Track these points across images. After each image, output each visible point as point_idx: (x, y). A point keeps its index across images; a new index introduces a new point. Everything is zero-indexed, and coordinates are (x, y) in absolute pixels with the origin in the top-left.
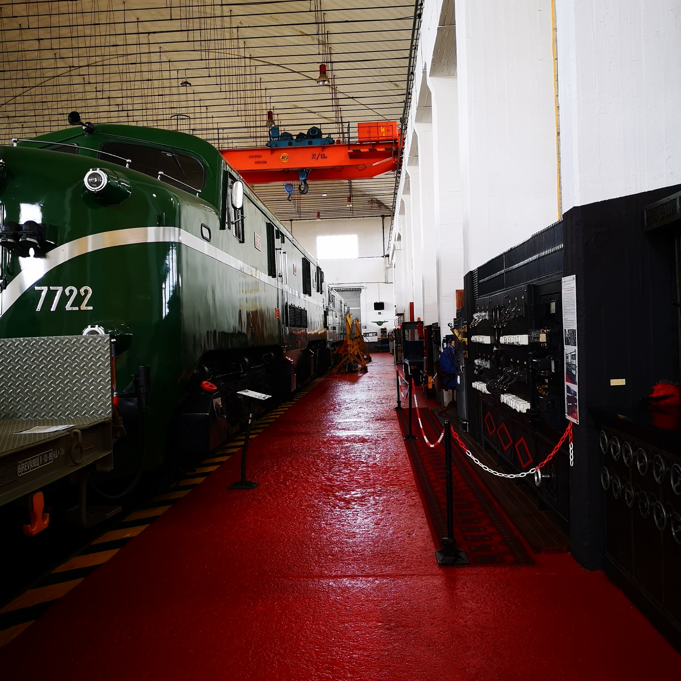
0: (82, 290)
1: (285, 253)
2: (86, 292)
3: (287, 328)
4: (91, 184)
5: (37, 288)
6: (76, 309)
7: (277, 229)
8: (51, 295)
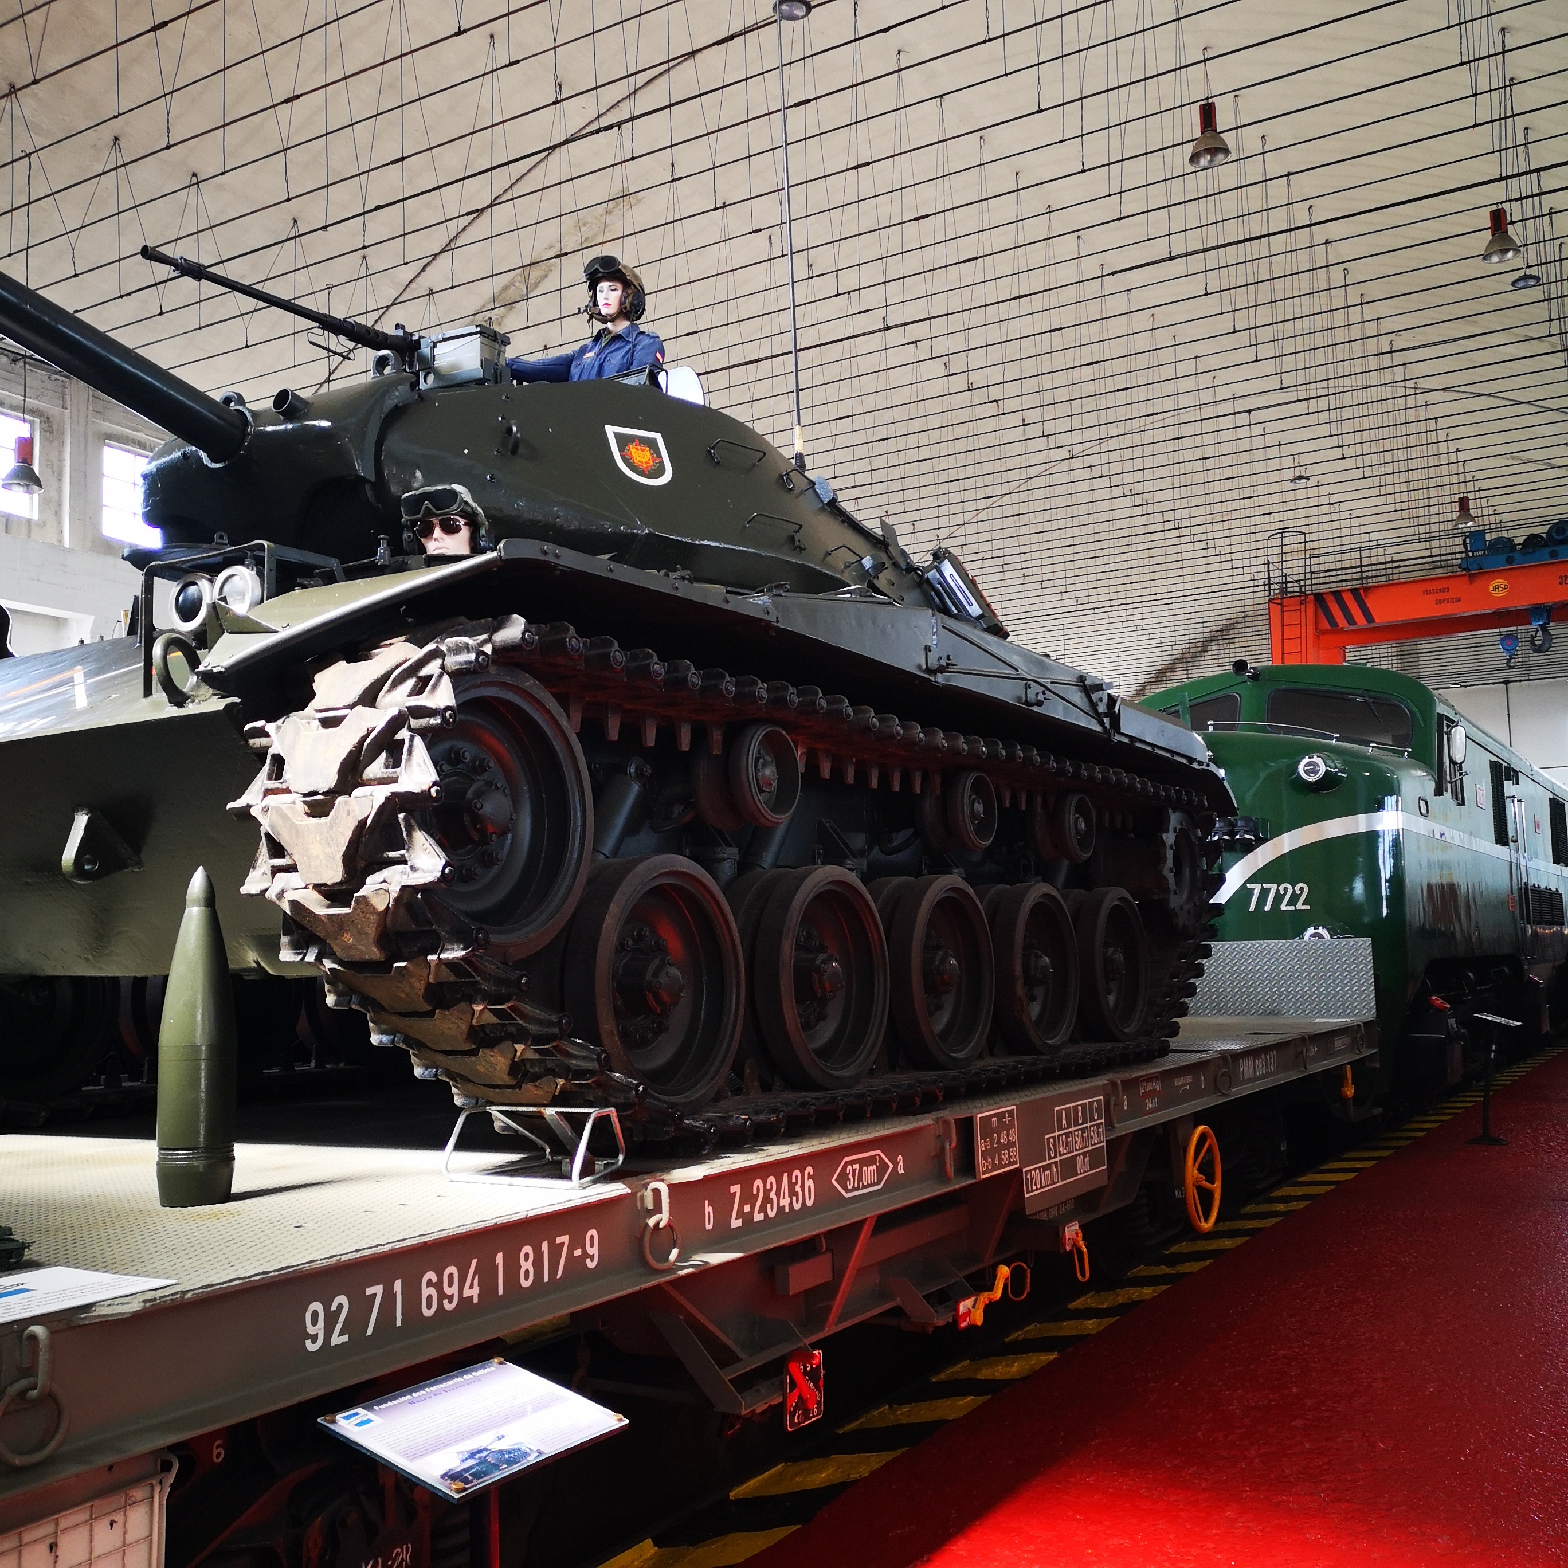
0: (1297, 888)
1: (1520, 801)
2: (1302, 889)
3: (1529, 926)
4: (1307, 772)
5: (1249, 886)
6: (1292, 908)
7: (1506, 765)
8: (1265, 893)
